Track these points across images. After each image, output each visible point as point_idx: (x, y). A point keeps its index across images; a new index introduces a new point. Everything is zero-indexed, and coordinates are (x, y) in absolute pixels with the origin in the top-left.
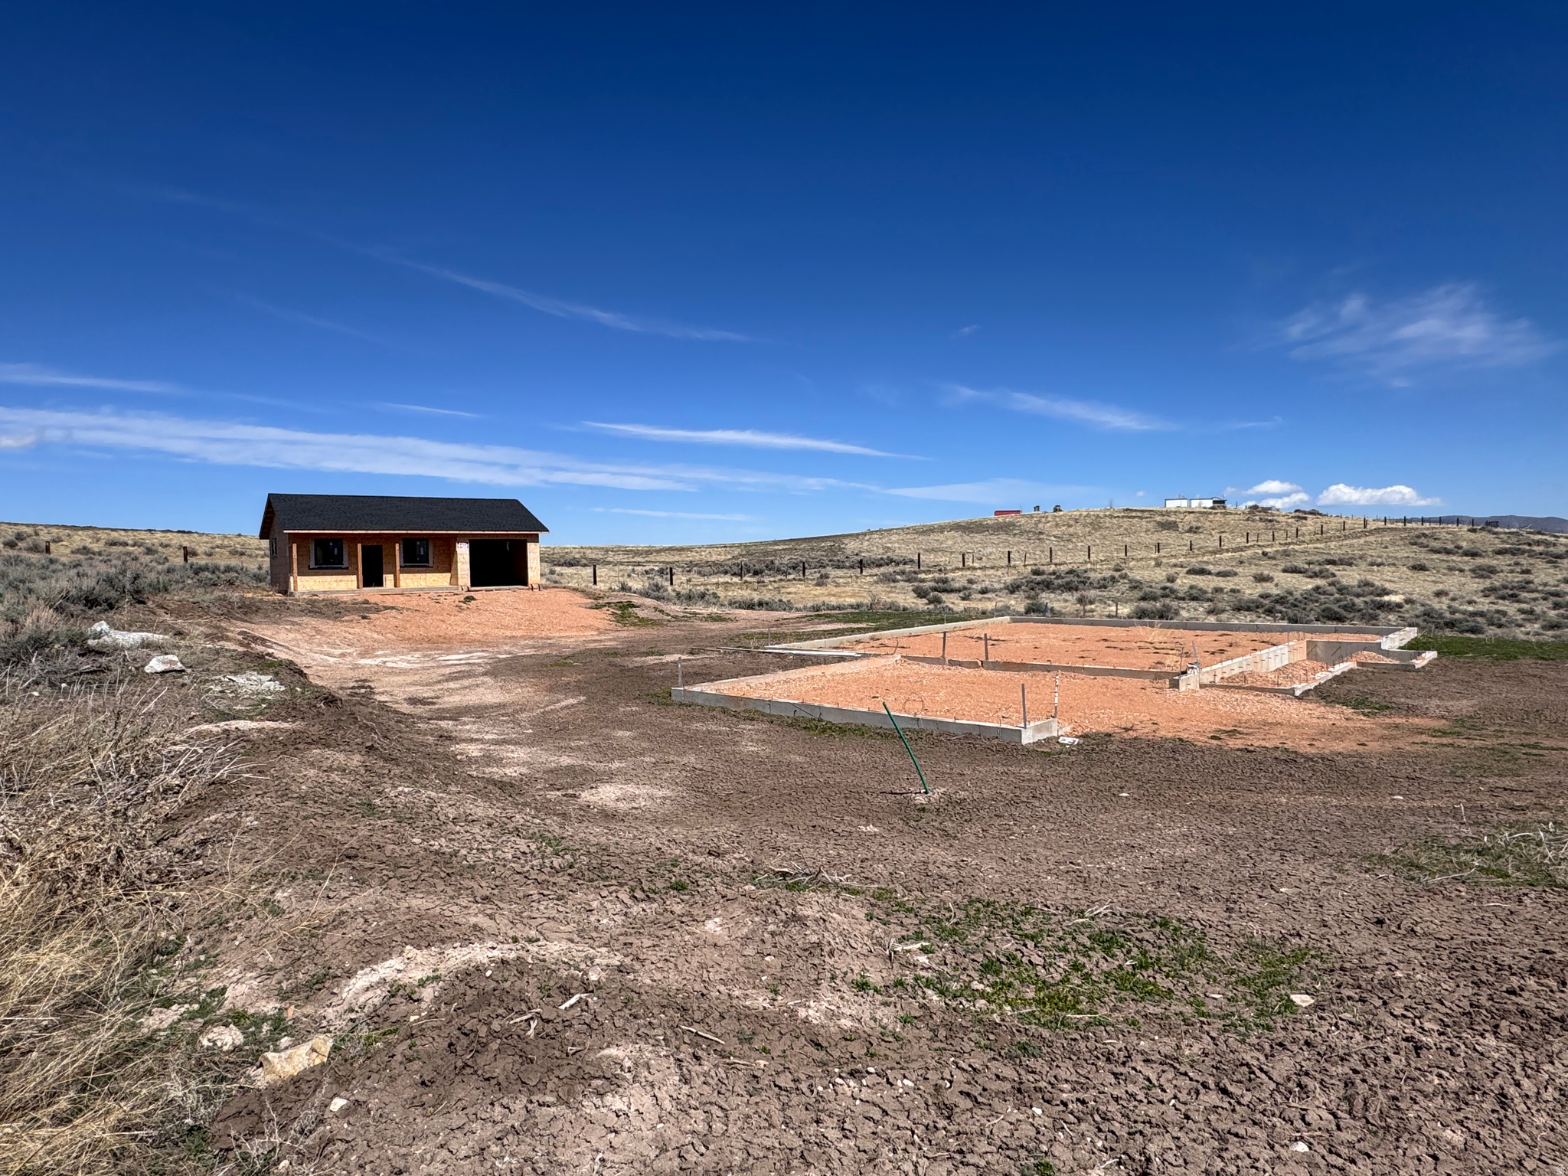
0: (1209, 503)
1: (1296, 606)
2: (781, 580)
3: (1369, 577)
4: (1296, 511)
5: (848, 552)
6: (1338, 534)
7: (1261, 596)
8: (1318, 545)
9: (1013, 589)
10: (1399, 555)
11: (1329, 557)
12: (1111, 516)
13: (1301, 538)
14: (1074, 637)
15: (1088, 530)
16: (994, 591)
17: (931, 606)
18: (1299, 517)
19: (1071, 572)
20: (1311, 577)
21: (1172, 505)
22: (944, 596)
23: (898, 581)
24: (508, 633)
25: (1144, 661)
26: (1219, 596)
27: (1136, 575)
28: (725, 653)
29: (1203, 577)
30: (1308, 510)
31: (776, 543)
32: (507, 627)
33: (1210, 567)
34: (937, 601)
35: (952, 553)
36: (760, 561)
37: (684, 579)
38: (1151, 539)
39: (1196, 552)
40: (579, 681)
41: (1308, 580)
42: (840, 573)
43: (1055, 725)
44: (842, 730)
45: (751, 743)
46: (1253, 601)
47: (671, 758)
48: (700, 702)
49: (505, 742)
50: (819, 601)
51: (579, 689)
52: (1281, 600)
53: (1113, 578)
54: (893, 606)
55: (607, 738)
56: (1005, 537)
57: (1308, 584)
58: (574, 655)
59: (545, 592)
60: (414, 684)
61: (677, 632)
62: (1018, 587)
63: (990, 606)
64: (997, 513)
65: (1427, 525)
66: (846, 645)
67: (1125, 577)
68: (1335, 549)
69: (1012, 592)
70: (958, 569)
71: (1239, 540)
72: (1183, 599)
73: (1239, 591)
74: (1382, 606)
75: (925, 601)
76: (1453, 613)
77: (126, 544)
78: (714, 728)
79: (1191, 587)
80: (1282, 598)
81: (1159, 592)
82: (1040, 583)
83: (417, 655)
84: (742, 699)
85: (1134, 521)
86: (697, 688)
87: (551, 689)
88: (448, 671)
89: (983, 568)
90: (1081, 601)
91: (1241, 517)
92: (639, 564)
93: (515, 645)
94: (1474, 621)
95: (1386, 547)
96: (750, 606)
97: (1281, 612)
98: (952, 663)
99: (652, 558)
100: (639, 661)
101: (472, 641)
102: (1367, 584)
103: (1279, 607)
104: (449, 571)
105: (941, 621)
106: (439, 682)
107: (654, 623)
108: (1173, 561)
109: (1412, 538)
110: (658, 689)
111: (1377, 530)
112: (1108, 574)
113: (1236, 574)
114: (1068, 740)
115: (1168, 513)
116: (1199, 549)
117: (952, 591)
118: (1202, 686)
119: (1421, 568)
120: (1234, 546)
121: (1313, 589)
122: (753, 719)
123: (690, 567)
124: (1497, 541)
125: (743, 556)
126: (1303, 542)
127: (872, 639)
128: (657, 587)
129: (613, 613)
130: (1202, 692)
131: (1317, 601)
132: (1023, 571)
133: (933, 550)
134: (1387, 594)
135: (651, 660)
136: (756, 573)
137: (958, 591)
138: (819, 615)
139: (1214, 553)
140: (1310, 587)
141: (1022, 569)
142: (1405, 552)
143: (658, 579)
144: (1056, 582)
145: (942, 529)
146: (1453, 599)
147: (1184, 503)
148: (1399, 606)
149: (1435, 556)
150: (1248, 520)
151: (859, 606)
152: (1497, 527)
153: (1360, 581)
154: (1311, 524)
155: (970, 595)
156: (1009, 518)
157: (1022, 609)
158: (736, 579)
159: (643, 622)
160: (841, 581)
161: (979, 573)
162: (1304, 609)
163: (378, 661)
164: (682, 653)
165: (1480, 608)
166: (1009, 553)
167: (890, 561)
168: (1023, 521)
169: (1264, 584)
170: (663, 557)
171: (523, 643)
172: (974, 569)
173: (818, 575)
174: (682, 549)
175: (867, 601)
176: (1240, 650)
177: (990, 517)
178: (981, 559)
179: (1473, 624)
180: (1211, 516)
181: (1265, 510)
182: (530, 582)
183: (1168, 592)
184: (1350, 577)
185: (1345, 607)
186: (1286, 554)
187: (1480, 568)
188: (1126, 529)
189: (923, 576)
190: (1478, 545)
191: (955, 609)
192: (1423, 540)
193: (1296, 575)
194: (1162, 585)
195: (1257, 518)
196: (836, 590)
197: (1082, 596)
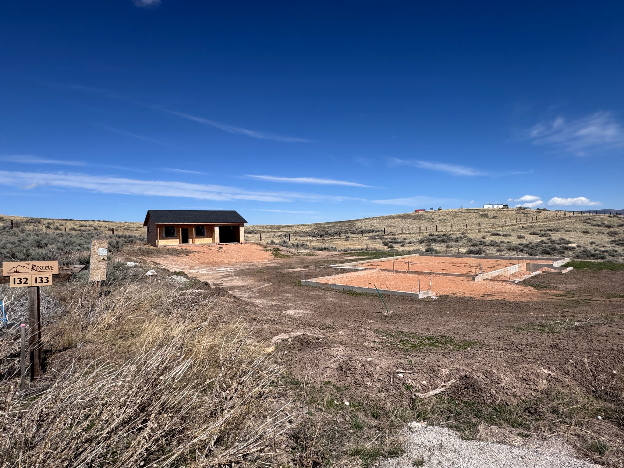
0: (501, 206)
1: (532, 248)
2: (331, 239)
3: (564, 237)
4: (537, 209)
5: (357, 227)
6: (554, 218)
7: (519, 245)
8: (545, 223)
9: (421, 242)
10: (578, 227)
11: (549, 228)
12: (461, 212)
13: (538, 220)
14: (442, 262)
15: (452, 217)
16: (414, 243)
17: (389, 249)
18: (538, 212)
19: (444, 235)
20: (541, 236)
21: (486, 207)
22: (394, 245)
23: (376, 239)
24: (237, 261)
25: (465, 271)
26: (502, 244)
27: (470, 236)
28: (316, 268)
29: (497, 237)
30: (542, 209)
31: (328, 223)
32: (237, 259)
33: (501, 233)
34: (392, 247)
35: (397, 227)
36: (322, 231)
37: (294, 238)
38: (477, 221)
39: (495, 226)
40: (268, 278)
41: (539, 238)
42: (354, 235)
43: (430, 293)
44: (360, 294)
45: (330, 298)
46: (515, 247)
47: (306, 303)
48: (311, 285)
49: (251, 298)
50: (347, 247)
51: (269, 280)
52: (526, 246)
53: (461, 237)
54: (375, 249)
55: (284, 297)
56: (418, 220)
57: (538, 239)
58: (263, 269)
59: (246, 245)
60: (212, 279)
61: (297, 260)
62: (423, 241)
63: (411, 249)
64: (416, 211)
65: (591, 214)
66: (359, 265)
67: (466, 237)
68: (552, 225)
69: (421, 243)
70: (400, 234)
71: (513, 221)
72: (488, 246)
73: (510, 242)
74: (566, 248)
75: (387, 247)
76: (595, 251)
77: (86, 226)
78: (318, 293)
79: (491, 241)
80: (527, 245)
81: (479, 243)
82: (432, 239)
83: (208, 268)
84: (326, 284)
85: (471, 214)
86: (310, 280)
87: (259, 281)
88: (222, 274)
89: (410, 233)
91: (514, 212)
92: (276, 232)
93: (241, 265)
94: (603, 254)
95: (573, 224)
96: (321, 250)
97: (526, 251)
98: (397, 271)
99: (281, 230)
100: (286, 271)
101: (225, 264)
102: (563, 239)
103: (525, 249)
104: (212, 237)
105: (393, 256)
106: (220, 278)
107: (288, 256)
108: (486, 230)
109: (584, 220)
110: (296, 281)
111: (570, 217)
112: (459, 236)
113: (510, 235)
114: (434, 297)
115: (485, 210)
116: (496, 225)
117: (397, 243)
118: (484, 280)
119: (587, 232)
120: (511, 224)
121: (540, 242)
122: (330, 291)
123: (296, 233)
124: (620, 221)
125: (316, 229)
126: (539, 222)
127: (368, 262)
128: (285, 242)
129: (273, 253)
130: (483, 282)
131: (541, 246)
132: (426, 234)
133: (390, 226)
134: (571, 243)
135: (290, 270)
136: (321, 236)
137: (400, 243)
138: (347, 253)
139: (502, 227)
140: (539, 240)
141: (425, 234)
142: (581, 226)
143: (284, 239)
144: (438, 239)
145: (393, 217)
146: (597, 245)
147: (491, 206)
148: (574, 248)
149: (593, 227)
150: (517, 213)
151: (362, 249)
152: (621, 215)
153: (560, 238)
154: (543, 214)
155: (404, 244)
156: (420, 213)
157: (424, 250)
158: (314, 239)
159: (284, 256)
160: (355, 239)
161: (408, 235)
162: (536, 250)
163: (196, 271)
164: (301, 268)
165: (608, 249)
166: (420, 227)
167: (373, 231)
168: (426, 214)
169: (522, 240)
170: (285, 230)
171: (243, 264)
172: (406, 234)
173: (345, 237)
174: (292, 226)
175: (365, 247)
176: (501, 267)
177: (412, 212)
178: (409, 230)
179: (602, 255)
180: (502, 212)
181: (524, 209)
182: (241, 241)
183: (482, 243)
184: (556, 236)
185: (552, 249)
186: (532, 227)
187: (611, 232)
188: (467, 217)
189: (386, 237)
190: (612, 223)
191: (399, 250)
192: (589, 221)
193: (535, 236)
194: (480, 240)
195: (521, 212)
196: (352, 243)
197: (448, 245)
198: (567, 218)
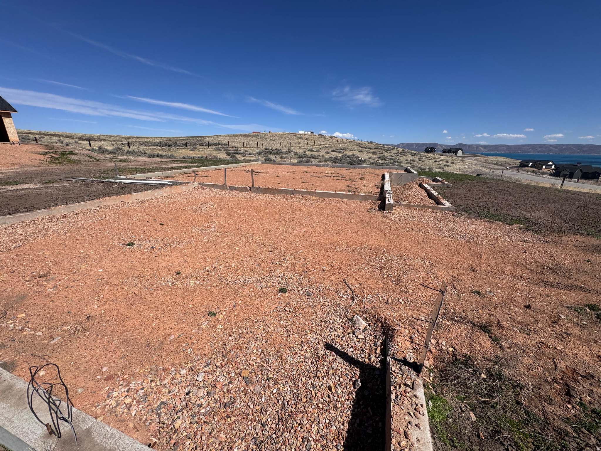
0: (310, 133)
1: (339, 160)
2: (178, 149)
3: (353, 153)
5: (205, 141)
6: (341, 142)
8: (338, 145)
9: (259, 154)
11: (341, 148)
12: (285, 135)
15: (279, 138)
16: (253, 154)
17: (232, 158)
19: (276, 149)
20: (339, 153)
21: (301, 132)
22: (237, 155)
23: (221, 150)
26: (320, 157)
27: (295, 151)
29: (313, 152)
31: (181, 137)
33: (314, 150)
34: (234, 157)
35: (240, 143)
36: (172, 143)
38: (296, 141)
42: (201, 147)
46: (329, 159)
50: (187, 156)
53: (289, 152)
54: (215, 158)
56: (256, 139)
57: (339, 155)
62: (261, 153)
63: (252, 159)
64: (253, 132)
67: (292, 151)
68: (342, 146)
69: (259, 155)
70: (242, 147)
71: (319, 143)
72: (310, 158)
73: (324, 156)
75: (230, 157)
79: (311, 155)
80: (335, 158)
81: (303, 156)
82: (268, 152)
85: (292, 136)
89: (250, 147)
90: (281, 158)
91: (318, 137)
95: (352, 146)
97: (337, 162)
98: (231, 188)
105: (234, 163)
108: (303, 147)
112: (287, 150)
113: (321, 152)
115: (300, 134)
116: (309, 144)
117: (240, 154)
119: (362, 152)
121: (341, 156)
124: (374, 146)
125: (167, 141)
126: (334, 144)
127: (193, 172)
129: (53, 157)
131: (344, 159)
133: (234, 141)
136: (169, 146)
137: (242, 154)
139: (313, 146)
141: (262, 148)
142: (357, 148)
144: (272, 152)
145: (237, 136)
147: (304, 132)
149: (363, 149)
150: (320, 137)
152: (372, 143)
154: (334, 140)
155: (245, 155)
156: (257, 134)
157: (263, 159)
158: (159, 148)
160: (200, 149)
161: (248, 149)
166: (257, 143)
167: (219, 144)
168: (261, 135)
169: (329, 155)
172: (247, 147)
173: (193, 147)
177: (252, 134)
178: (249, 145)
180: (311, 136)
182: (11, 140)
183: (305, 156)
184: (348, 153)
186: (330, 147)
187: (373, 152)
188: (290, 138)
189: (230, 149)
191: (240, 159)
193: (335, 152)
194: (303, 154)
195: (322, 137)
196: (197, 152)
197: (282, 156)
198: (348, 142)
